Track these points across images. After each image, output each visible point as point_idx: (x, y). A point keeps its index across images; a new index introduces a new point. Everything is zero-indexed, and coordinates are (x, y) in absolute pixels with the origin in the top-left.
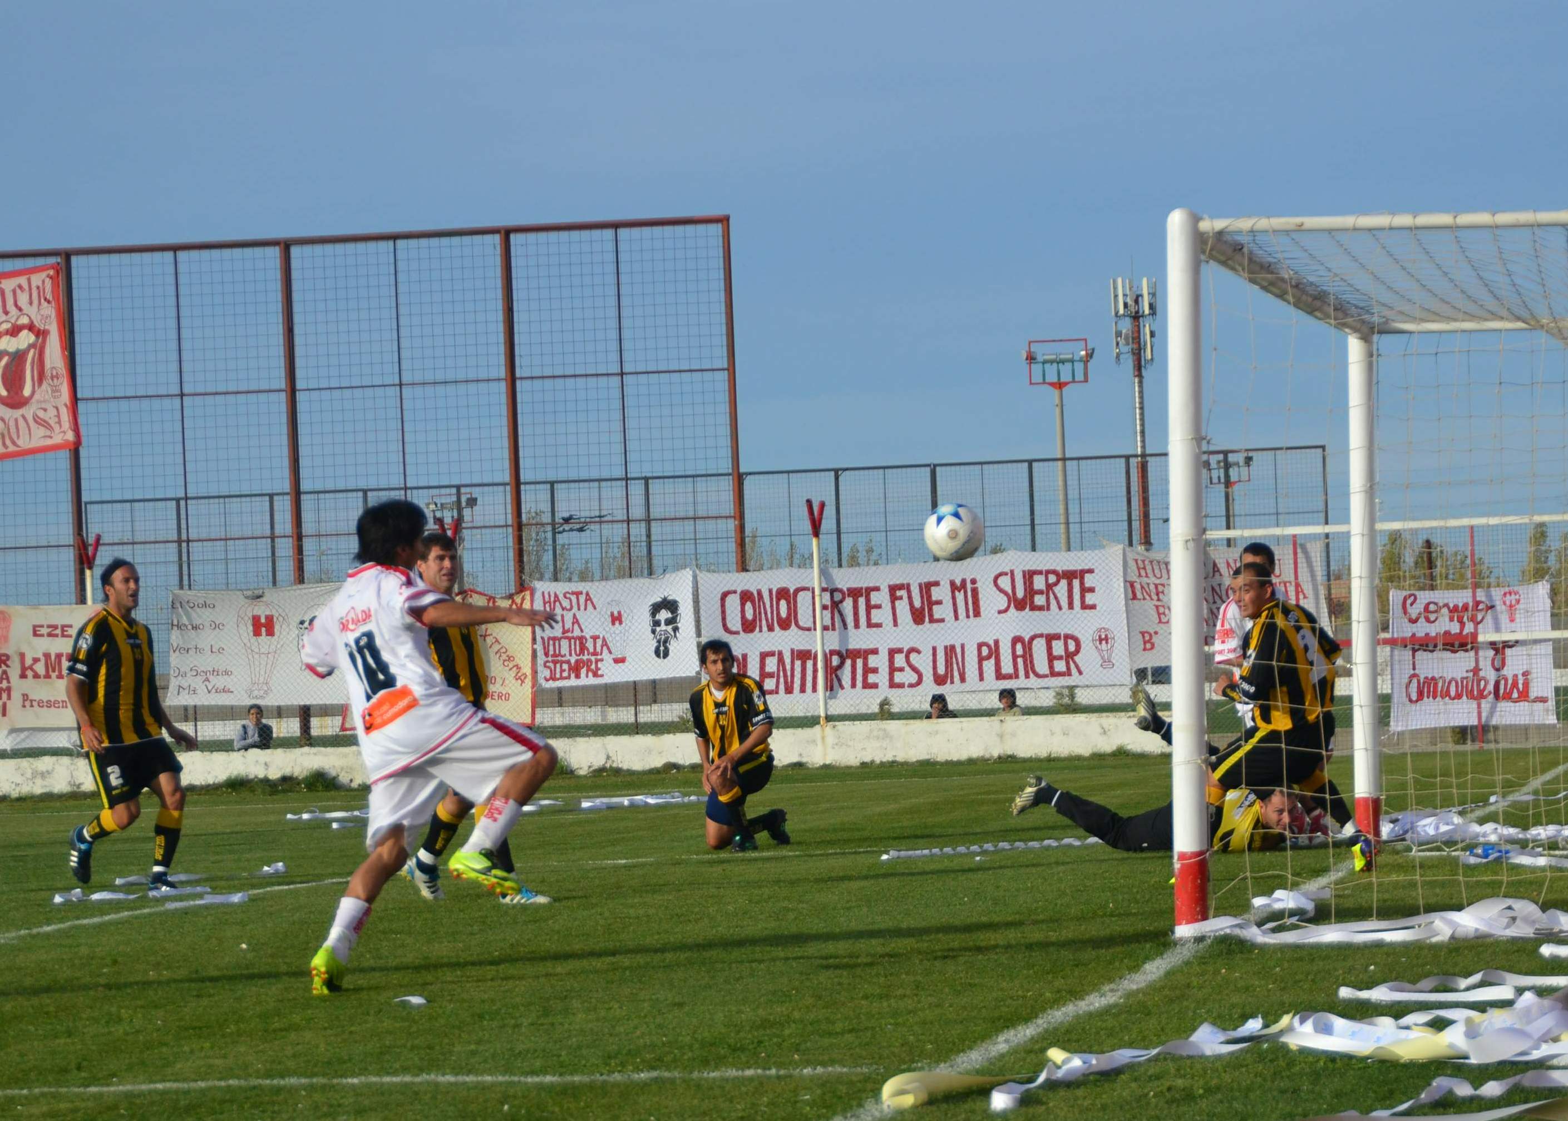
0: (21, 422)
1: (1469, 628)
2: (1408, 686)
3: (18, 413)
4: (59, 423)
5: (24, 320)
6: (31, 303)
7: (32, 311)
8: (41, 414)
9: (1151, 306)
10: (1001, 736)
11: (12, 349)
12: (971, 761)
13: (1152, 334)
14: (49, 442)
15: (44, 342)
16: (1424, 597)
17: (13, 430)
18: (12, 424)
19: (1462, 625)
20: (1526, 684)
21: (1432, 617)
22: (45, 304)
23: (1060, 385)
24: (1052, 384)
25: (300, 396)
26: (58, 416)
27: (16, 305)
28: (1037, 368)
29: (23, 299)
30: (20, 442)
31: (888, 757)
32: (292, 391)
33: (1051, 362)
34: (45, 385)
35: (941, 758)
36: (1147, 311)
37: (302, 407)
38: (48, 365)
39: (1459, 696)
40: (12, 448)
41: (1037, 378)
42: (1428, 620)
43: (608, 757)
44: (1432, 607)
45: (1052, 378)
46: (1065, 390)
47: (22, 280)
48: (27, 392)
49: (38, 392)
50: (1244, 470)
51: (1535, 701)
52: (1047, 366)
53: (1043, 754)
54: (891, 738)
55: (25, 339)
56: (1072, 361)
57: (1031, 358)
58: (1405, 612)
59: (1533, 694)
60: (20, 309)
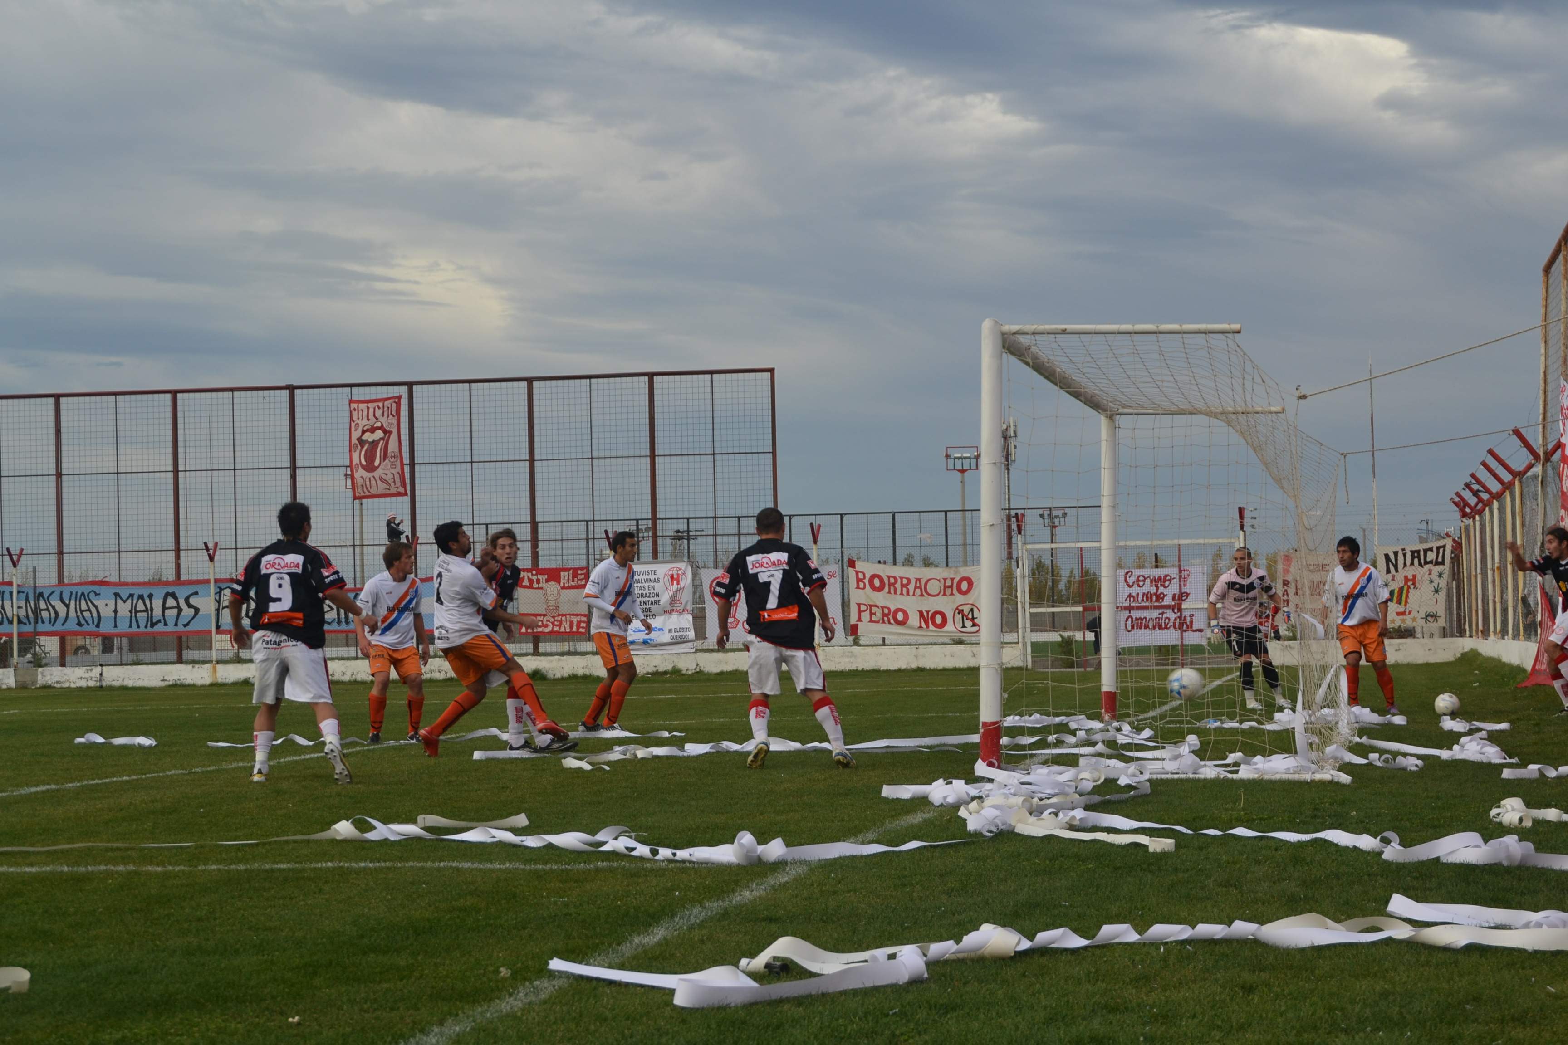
0: (372, 479)
1: (1161, 590)
2: (1127, 620)
3: (370, 475)
4: (394, 482)
5: (378, 424)
6: (383, 415)
7: (383, 420)
8: (384, 476)
9: (1015, 432)
10: (916, 656)
11: (370, 440)
12: (899, 670)
13: (1015, 447)
14: (388, 492)
15: (389, 437)
16: (1137, 572)
17: (368, 483)
18: (367, 480)
19: (1157, 588)
20: (1191, 622)
21: (1141, 584)
22: (391, 417)
23: (963, 471)
24: (959, 471)
25: (537, 464)
26: (394, 478)
27: (374, 416)
28: (951, 462)
29: (379, 413)
30: (371, 491)
31: (854, 668)
32: (532, 461)
33: (959, 458)
34: (387, 461)
35: (883, 668)
36: (1012, 435)
37: (537, 470)
38: (390, 450)
39: (1154, 628)
40: (367, 494)
41: (951, 467)
42: (1139, 586)
43: (697, 665)
44: (1141, 578)
45: (959, 467)
46: (966, 474)
47: (381, 404)
48: (377, 463)
49: (383, 463)
50: (1062, 520)
51: (1196, 631)
52: (956, 460)
53: (940, 667)
54: (855, 657)
55: (379, 434)
56: (969, 458)
57: (948, 456)
58: (1126, 580)
59: (1194, 628)
60: (377, 419)
